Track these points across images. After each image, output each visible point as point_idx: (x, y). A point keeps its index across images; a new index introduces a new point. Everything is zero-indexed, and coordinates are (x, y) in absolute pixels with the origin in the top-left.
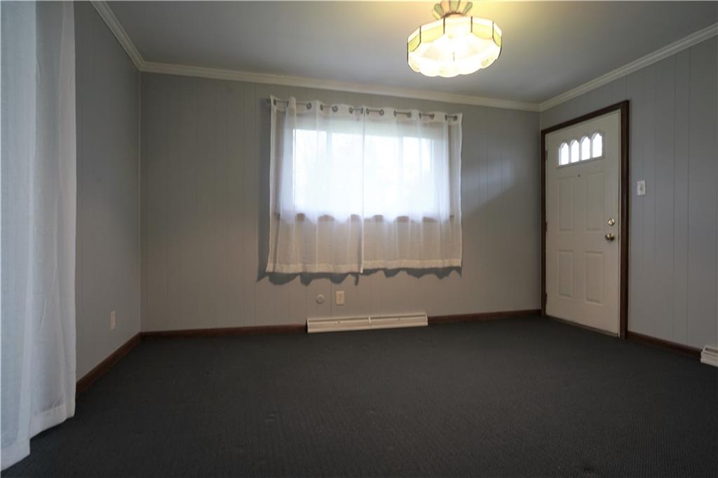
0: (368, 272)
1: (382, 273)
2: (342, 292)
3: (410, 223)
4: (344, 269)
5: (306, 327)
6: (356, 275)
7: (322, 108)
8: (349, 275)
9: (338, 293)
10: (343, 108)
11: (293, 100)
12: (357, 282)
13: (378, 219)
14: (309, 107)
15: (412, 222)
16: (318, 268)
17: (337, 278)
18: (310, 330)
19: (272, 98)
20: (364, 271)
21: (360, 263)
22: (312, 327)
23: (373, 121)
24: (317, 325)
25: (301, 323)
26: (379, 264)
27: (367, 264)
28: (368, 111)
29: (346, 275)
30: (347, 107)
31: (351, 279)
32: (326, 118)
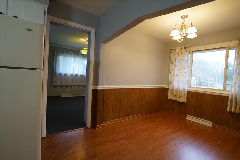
0: (74, 85)
1: (77, 86)
2: (69, 89)
3: (83, 76)
4: (69, 85)
5: (61, 96)
6: (72, 86)
7: (66, 53)
8: (70, 86)
9: (68, 89)
10: (70, 53)
11: (60, 51)
12: (72, 87)
13: (77, 75)
14: (63, 52)
15: (84, 76)
16: (64, 84)
17: (68, 87)
18: (61, 97)
19: (55, 50)
20: (73, 85)
21: (72, 84)
22: (62, 96)
23: (77, 55)
24: (63, 96)
25: (59, 95)
26: (76, 84)
27: (74, 84)
28: (75, 54)
29: (69, 86)
30: (71, 53)
31: (70, 87)
32: (67, 54)
